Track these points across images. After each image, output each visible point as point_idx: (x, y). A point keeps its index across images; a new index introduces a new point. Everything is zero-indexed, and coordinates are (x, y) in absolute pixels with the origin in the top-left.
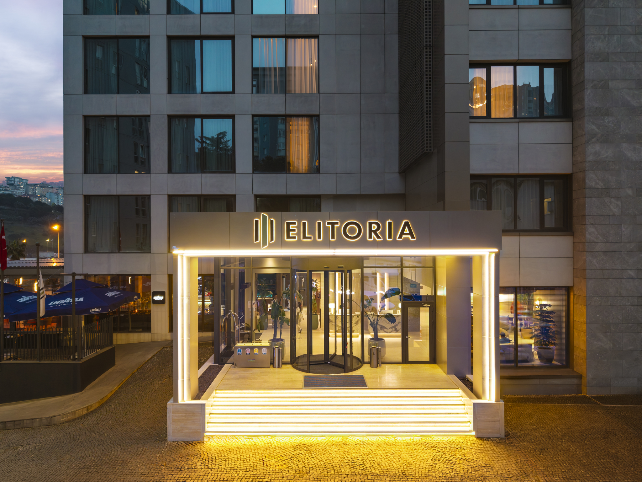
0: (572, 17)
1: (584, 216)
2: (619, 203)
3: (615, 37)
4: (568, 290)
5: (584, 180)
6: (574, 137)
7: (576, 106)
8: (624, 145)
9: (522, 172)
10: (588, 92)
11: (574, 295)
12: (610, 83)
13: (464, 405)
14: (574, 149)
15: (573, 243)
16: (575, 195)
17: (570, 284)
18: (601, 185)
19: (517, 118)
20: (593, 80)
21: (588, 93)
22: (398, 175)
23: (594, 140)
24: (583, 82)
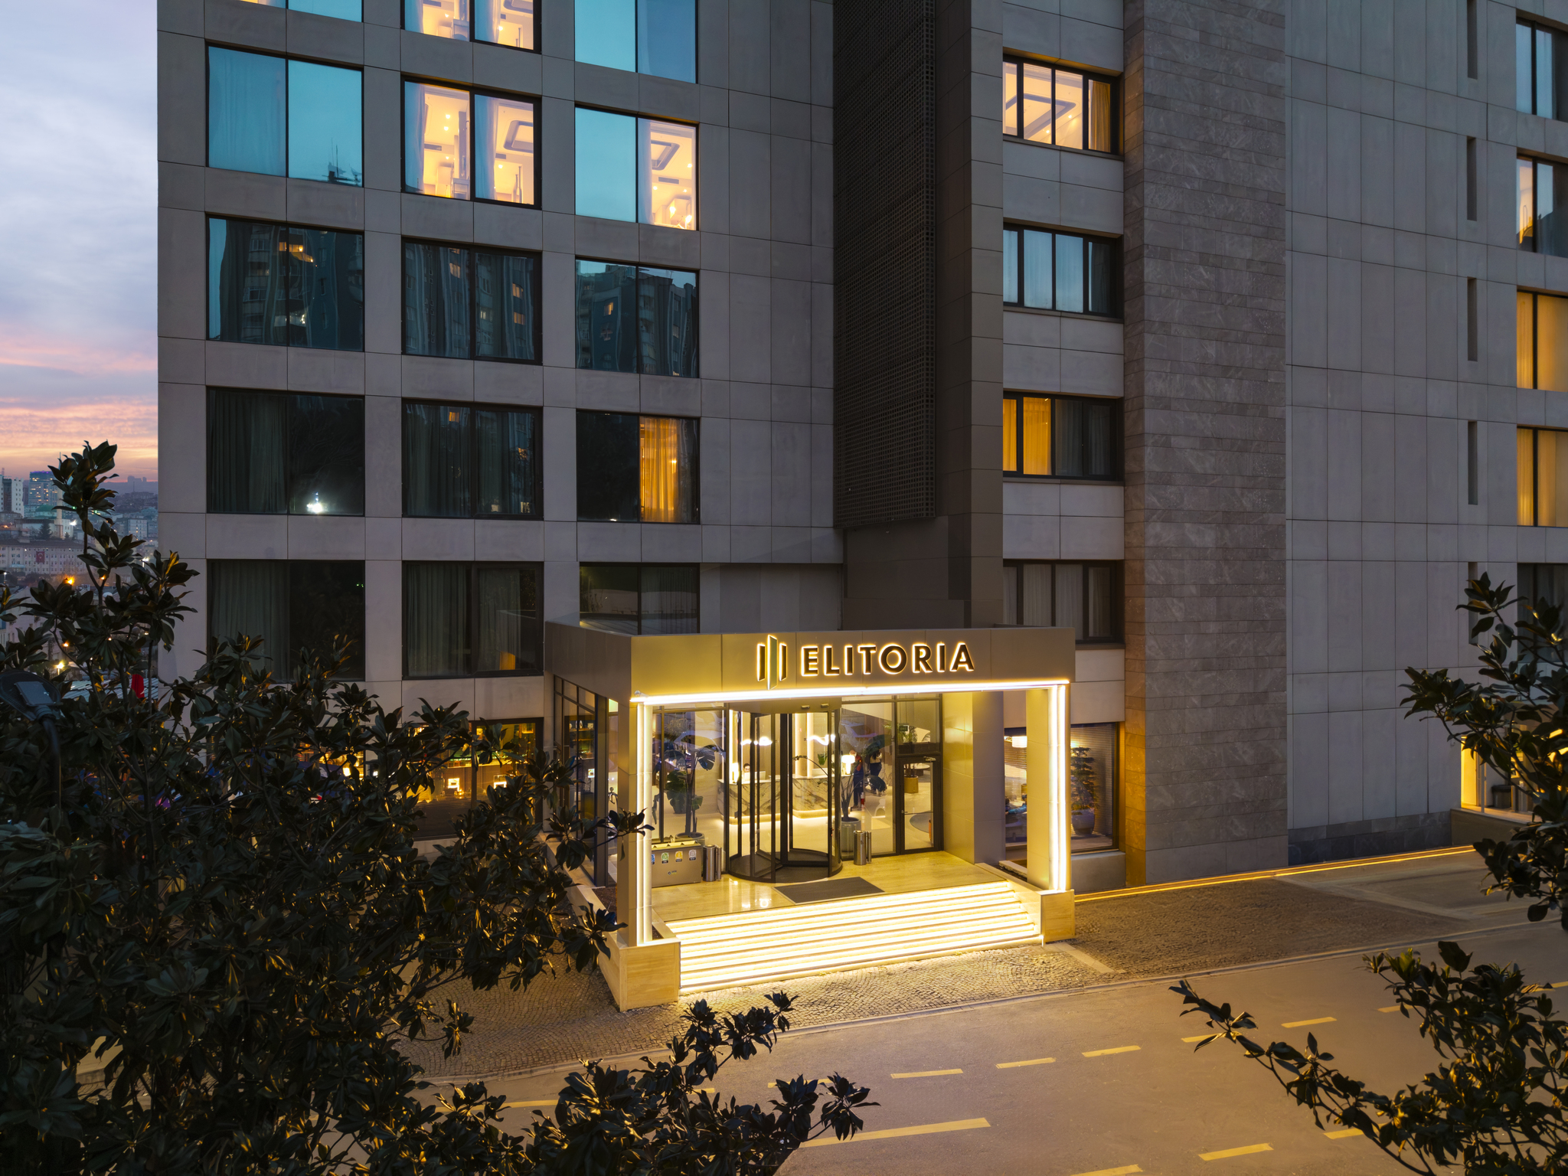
0: (1125, 336)
1: (1142, 623)
2: (1182, 605)
3: (1178, 377)
4: (1115, 726)
5: (1142, 572)
6: (1127, 510)
7: (1130, 466)
8: (1188, 525)
9: (1063, 558)
10: (1148, 450)
11: (1126, 734)
12: (1173, 439)
13: (1020, 902)
14: (1128, 525)
15: (1126, 659)
16: (1127, 592)
17: (1120, 719)
18: (1161, 580)
19: (1056, 476)
20: (1154, 434)
21: (1149, 452)
22: (831, 531)
23: (1155, 517)
24: (1142, 435)
